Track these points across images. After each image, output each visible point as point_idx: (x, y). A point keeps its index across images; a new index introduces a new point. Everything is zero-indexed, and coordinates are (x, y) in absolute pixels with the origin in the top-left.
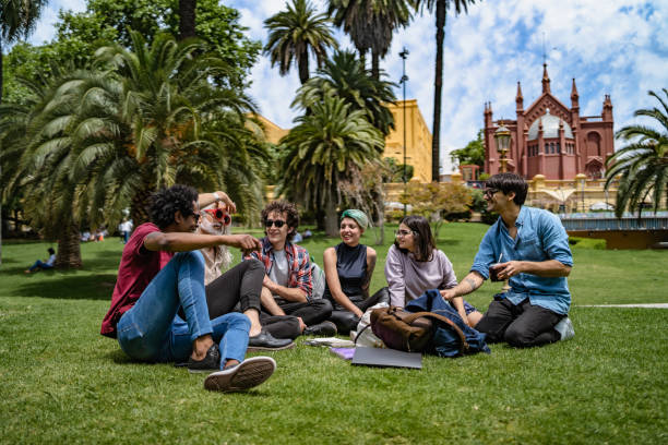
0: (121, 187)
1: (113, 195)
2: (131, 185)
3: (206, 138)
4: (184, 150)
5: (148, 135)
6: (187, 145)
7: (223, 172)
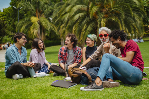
0: (87, 27)
1: (84, 30)
2: (91, 26)
3: (116, 7)
4: (110, 12)
5: (95, 9)
6: (111, 11)
7: (123, 19)
